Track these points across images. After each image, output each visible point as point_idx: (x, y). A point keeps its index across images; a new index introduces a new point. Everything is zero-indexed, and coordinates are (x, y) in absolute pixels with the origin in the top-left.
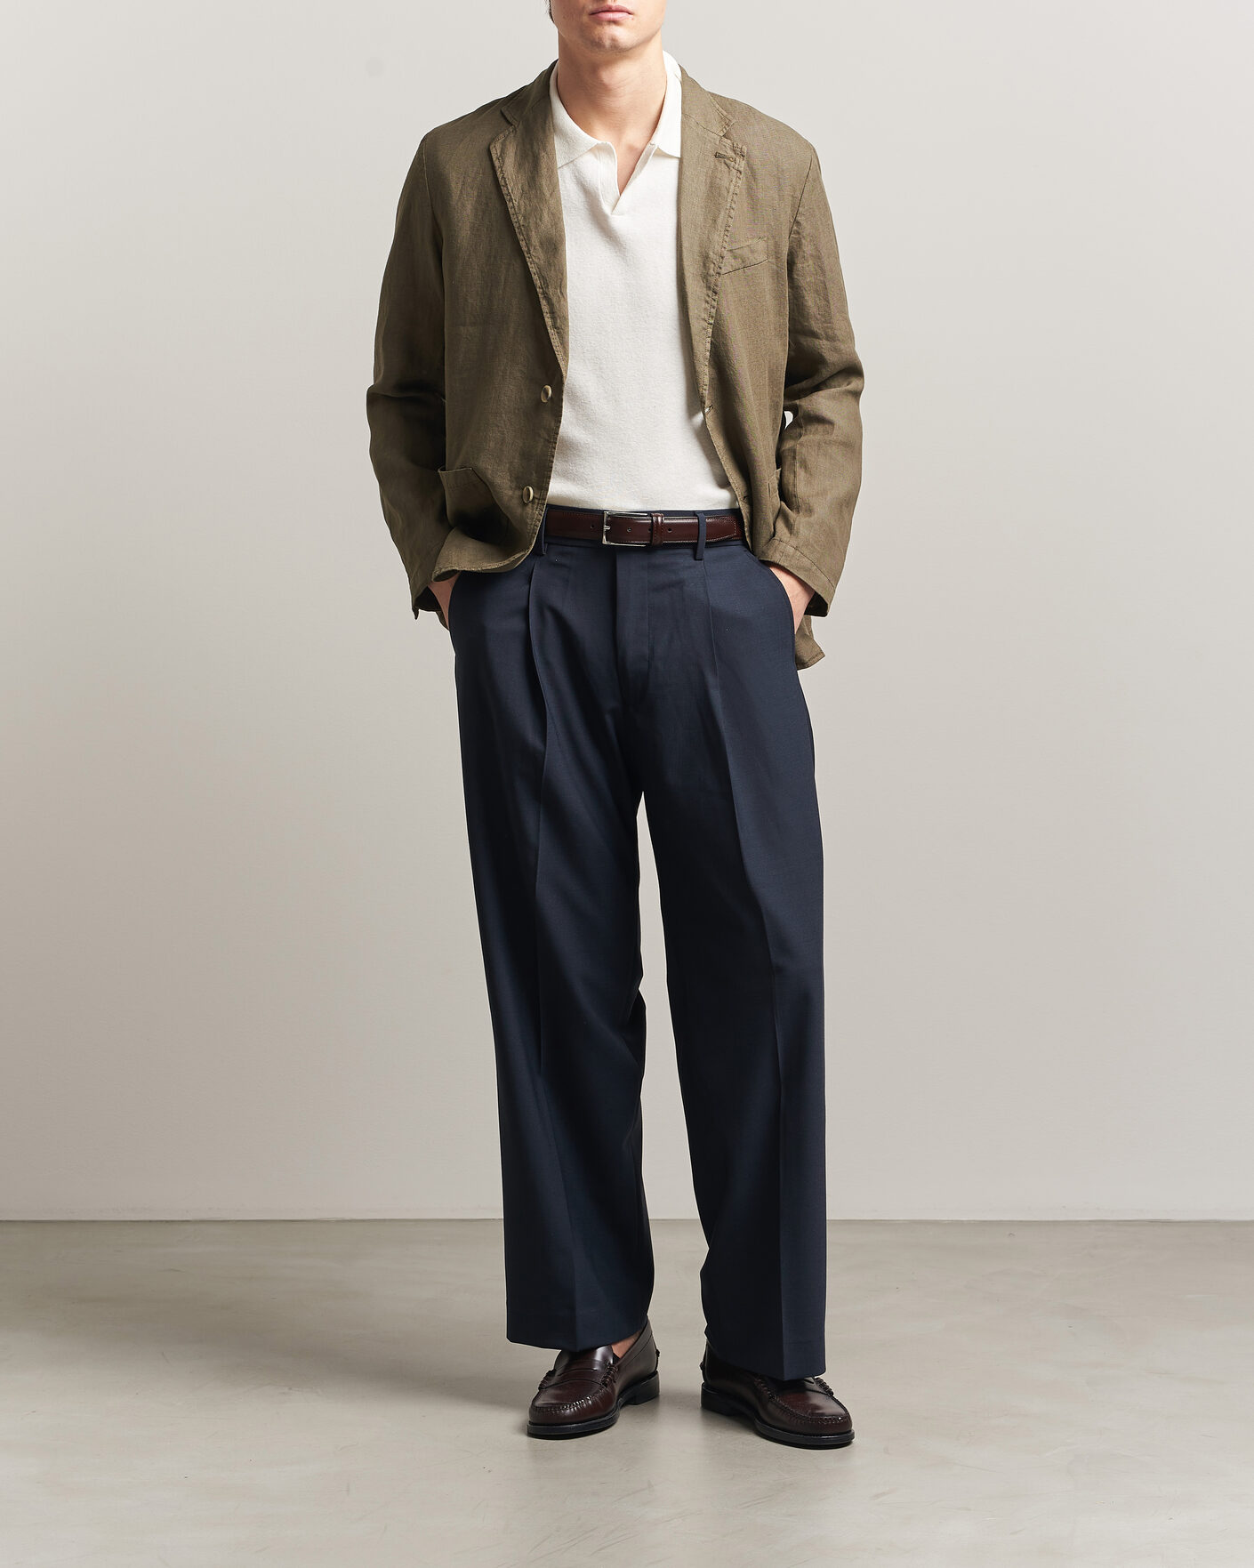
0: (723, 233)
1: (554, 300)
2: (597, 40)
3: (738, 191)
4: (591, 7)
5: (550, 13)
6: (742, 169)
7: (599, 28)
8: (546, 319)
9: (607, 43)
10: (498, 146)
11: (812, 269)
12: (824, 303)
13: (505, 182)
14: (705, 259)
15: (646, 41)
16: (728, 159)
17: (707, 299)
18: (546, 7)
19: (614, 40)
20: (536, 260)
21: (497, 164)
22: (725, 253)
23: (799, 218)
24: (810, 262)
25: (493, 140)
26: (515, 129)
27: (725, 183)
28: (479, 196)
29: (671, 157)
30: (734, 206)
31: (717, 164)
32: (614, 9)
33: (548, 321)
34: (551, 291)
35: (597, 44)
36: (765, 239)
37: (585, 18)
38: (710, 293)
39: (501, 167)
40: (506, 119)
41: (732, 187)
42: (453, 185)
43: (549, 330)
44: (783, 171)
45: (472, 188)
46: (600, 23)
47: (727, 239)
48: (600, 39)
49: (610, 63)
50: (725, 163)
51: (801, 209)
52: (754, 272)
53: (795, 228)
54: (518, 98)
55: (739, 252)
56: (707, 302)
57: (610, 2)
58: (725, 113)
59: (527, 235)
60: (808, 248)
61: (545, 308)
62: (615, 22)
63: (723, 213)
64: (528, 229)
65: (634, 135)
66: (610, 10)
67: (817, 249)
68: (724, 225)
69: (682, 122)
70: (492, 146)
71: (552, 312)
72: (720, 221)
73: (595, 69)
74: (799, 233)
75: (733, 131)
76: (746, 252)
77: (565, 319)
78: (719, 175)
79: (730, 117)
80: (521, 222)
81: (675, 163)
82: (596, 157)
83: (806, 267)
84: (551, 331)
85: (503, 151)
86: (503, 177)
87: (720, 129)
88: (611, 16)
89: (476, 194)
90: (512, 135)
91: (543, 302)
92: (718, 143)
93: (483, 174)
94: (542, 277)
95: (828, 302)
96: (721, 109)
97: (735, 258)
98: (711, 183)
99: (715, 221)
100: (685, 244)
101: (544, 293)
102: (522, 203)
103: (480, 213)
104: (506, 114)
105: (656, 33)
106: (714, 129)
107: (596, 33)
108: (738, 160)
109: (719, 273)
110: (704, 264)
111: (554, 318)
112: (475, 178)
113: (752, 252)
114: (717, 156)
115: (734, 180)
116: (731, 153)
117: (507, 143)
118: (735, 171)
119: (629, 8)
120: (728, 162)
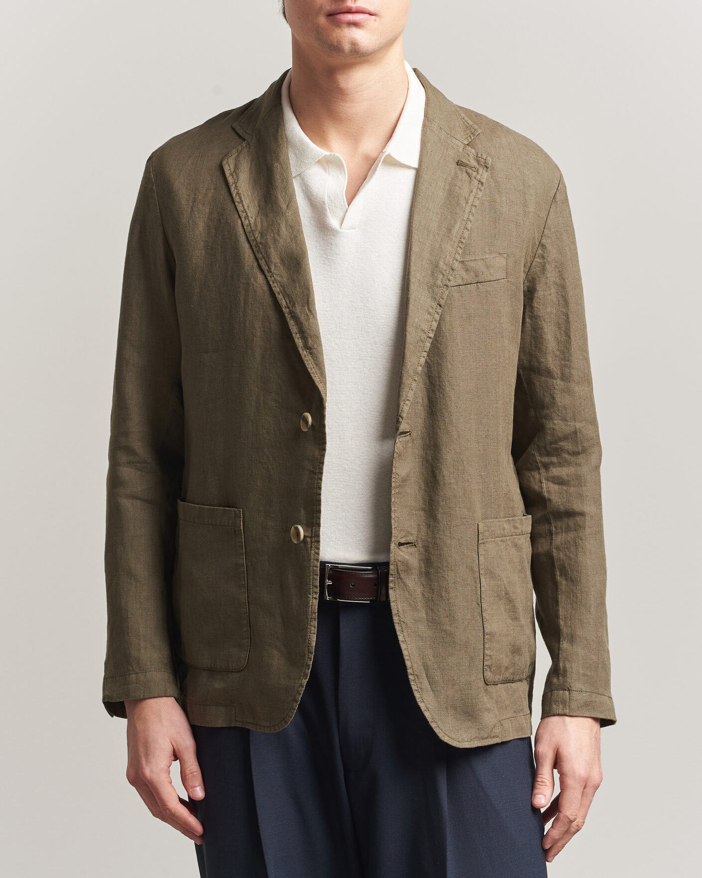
0: (456, 244)
1: (302, 318)
2: (335, 44)
3: (477, 203)
4: (329, 7)
5: (284, 13)
6: (484, 181)
7: (337, 31)
8: (296, 340)
9: (347, 47)
10: (231, 161)
11: (555, 299)
12: (564, 338)
13: (240, 198)
14: (435, 267)
15: (389, 44)
16: (471, 168)
17: (431, 310)
18: (279, 6)
19: (354, 44)
20: (279, 279)
21: (230, 180)
22: (456, 265)
23: (544, 241)
24: (553, 290)
25: (226, 156)
26: (249, 144)
27: (465, 192)
28: (211, 213)
29: (409, 167)
30: (471, 218)
31: (459, 172)
32: (354, 10)
33: (299, 342)
34: (298, 310)
35: (336, 48)
36: (505, 255)
37: (322, 20)
38: (434, 305)
39: (235, 183)
40: (237, 134)
41: (472, 198)
42: (183, 202)
43: (301, 352)
44: (529, 186)
45: (203, 205)
46: (339, 24)
47: (460, 251)
48: (339, 42)
49: (347, 66)
50: (467, 172)
51: (546, 232)
52: (489, 289)
53: (540, 251)
54: (249, 110)
55: (472, 264)
56: (429, 313)
57: (350, 4)
58: (471, 123)
59: (266, 252)
60: (552, 275)
61: (294, 329)
62: (356, 24)
63: (459, 223)
64: (266, 246)
65: (369, 145)
66: (350, 11)
67: (562, 278)
68: (459, 236)
69: (424, 126)
70: (224, 163)
71: (302, 332)
72: (455, 230)
73: (332, 72)
74: (543, 257)
75: (478, 141)
76: (480, 266)
77: (317, 337)
78: (459, 184)
79: (476, 126)
80: (259, 240)
81: (411, 174)
82: (325, 169)
83: (546, 295)
84: (304, 353)
85: (236, 167)
86: (238, 194)
87: (464, 137)
88: (350, 17)
89: (207, 210)
90: (246, 150)
91: (291, 323)
92: (461, 150)
93: (215, 189)
94: (286, 295)
95: (569, 337)
96: (466, 118)
97: (467, 270)
98: (450, 190)
99: (449, 230)
100: (415, 248)
101: (291, 312)
102: (259, 220)
103: (213, 231)
104: (238, 129)
105: (400, 35)
106: (458, 136)
107: (334, 35)
108: (481, 171)
109: (447, 286)
110: (433, 273)
111: (304, 338)
112: (206, 195)
113: (488, 267)
114: (459, 163)
115: (474, 190)
116: (473, 163)
117: (241, 158)
118: (476, 182)
119: (370, 8)
120: (470, 171)
